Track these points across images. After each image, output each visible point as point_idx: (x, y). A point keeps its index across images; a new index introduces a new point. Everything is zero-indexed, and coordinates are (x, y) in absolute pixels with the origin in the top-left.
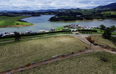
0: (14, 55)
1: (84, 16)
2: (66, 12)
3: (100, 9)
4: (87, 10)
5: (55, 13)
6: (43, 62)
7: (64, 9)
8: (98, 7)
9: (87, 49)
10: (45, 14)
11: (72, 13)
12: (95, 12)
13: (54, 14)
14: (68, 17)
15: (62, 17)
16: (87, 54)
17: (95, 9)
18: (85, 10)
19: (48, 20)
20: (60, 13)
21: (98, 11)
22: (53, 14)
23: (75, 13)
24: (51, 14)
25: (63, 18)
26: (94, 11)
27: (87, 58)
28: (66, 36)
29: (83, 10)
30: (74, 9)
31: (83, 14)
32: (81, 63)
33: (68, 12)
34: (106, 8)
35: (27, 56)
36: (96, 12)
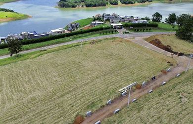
0: (30, 96)
9: (172, 65)
25: (82, 1)
27: (189, 87)
32: (186, 99)
35: (62, 96)
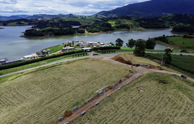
0: (20, 106)
1: (85, 27)
2: (53, 20)
3: (104, 16)
4: (86, 17)
5: (31, 21)
6: (90, 103)
7: (45, 15)
8: (100, 12)
10: (9, 24)
11: (63, 22)
12: (98, 21)
13: (29, 25)
14: (57, 28)
15: (47, 28)
16: (140, 79)
17: (96, 15)
18: (82, 18)
19: (22, 36)
20: (40, 22)
21: (102, 19)
22: (27, 23)
23: (68, 22)
24: (23, 25)
25: (50, 30)
26: (97, 19)
27: (144, 84)
28: (85, 59)
29: (80, 18)
30: (64, 16)
31: (80, 23)
32: (142, 91)
33: (56, 21)
34: (111, 15)
35: (50, 102)
36: (100, 20)
